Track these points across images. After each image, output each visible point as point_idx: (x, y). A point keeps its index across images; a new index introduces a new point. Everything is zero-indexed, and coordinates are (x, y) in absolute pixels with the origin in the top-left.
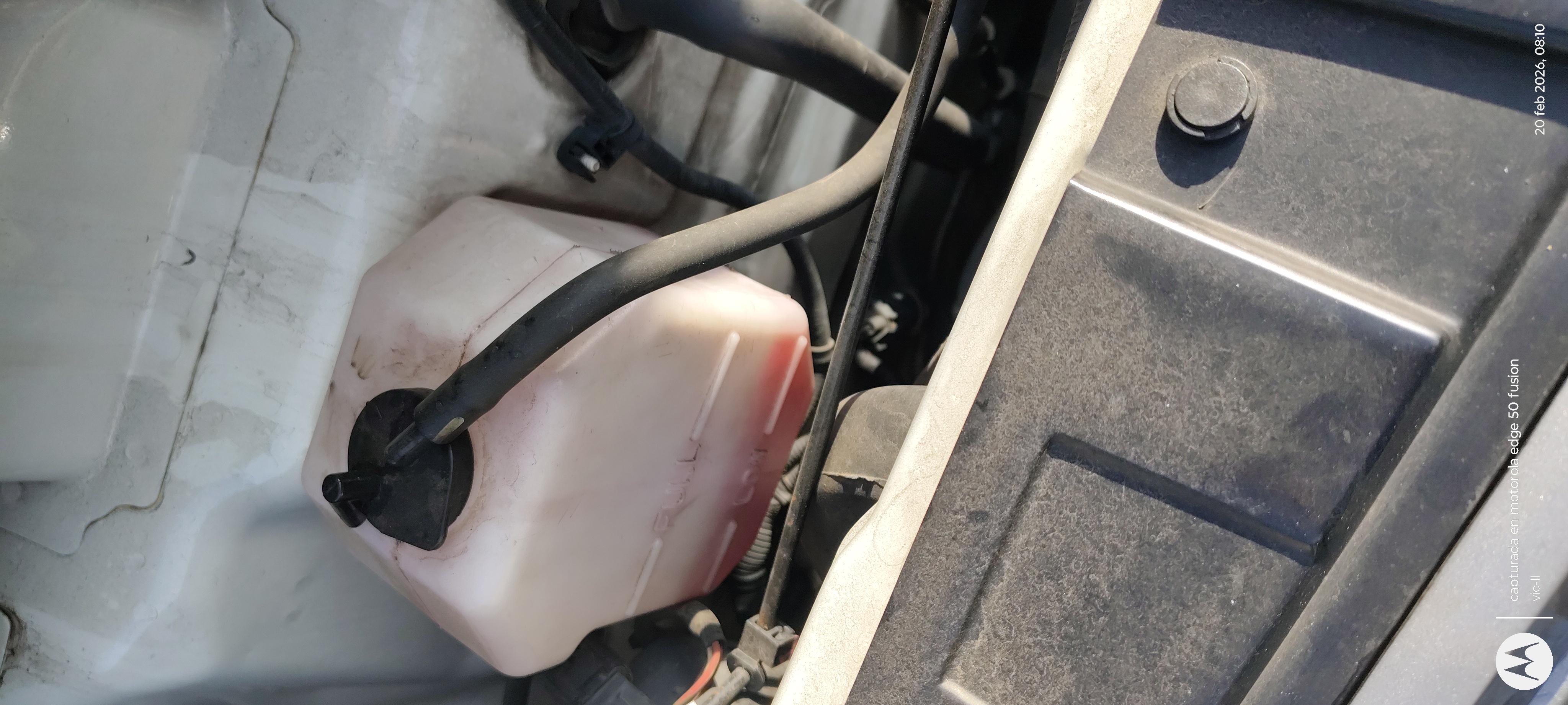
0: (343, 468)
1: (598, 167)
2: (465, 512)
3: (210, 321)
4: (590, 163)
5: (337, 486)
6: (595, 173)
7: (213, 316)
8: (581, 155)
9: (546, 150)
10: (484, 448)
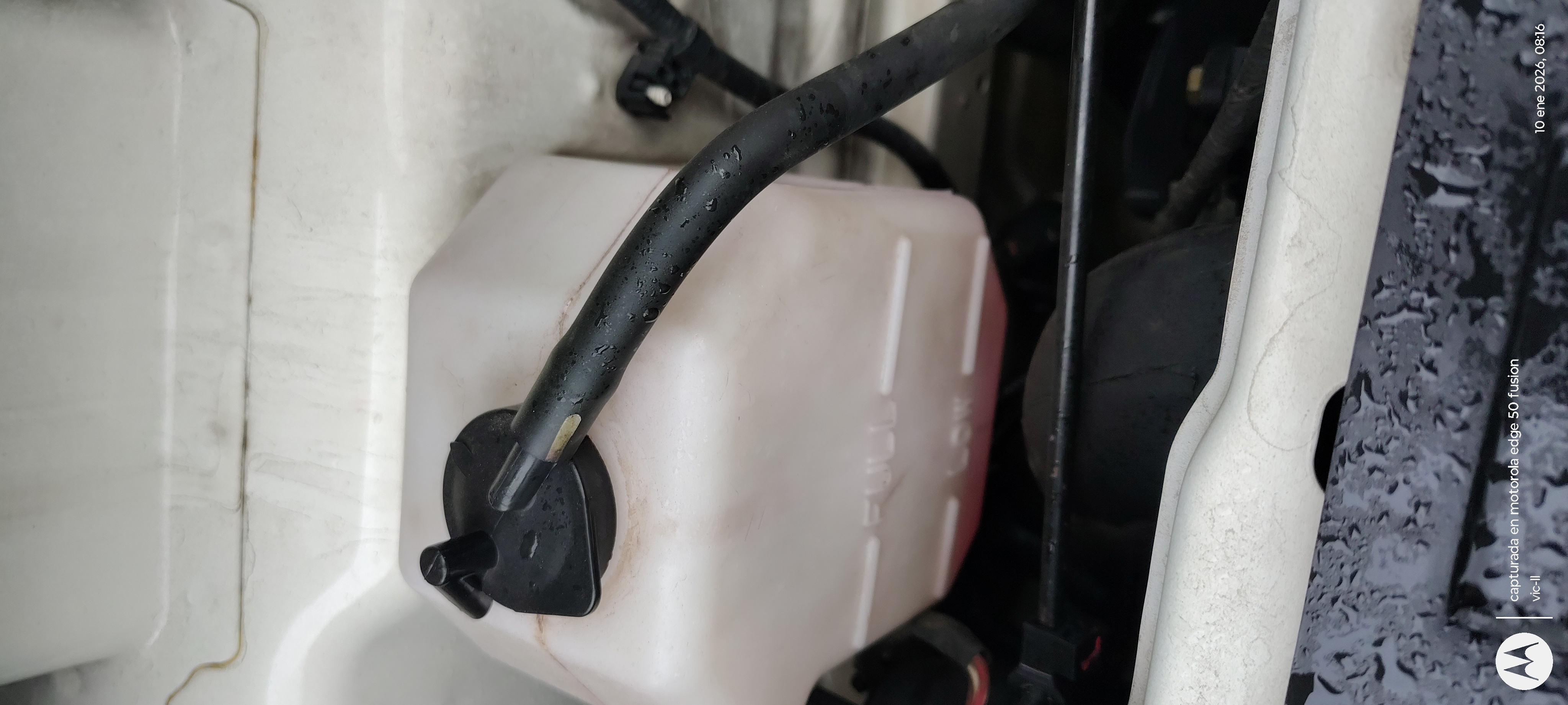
0: (440, 534)
1: (670, 99)
2: (617, 552)
3: (246, 407)
4: (659, 95)
5: (438, 560)
6: (669, 106)
7: (247, 398)
8: (643, 90)
9: (600, 94)
10: (619, 459)
